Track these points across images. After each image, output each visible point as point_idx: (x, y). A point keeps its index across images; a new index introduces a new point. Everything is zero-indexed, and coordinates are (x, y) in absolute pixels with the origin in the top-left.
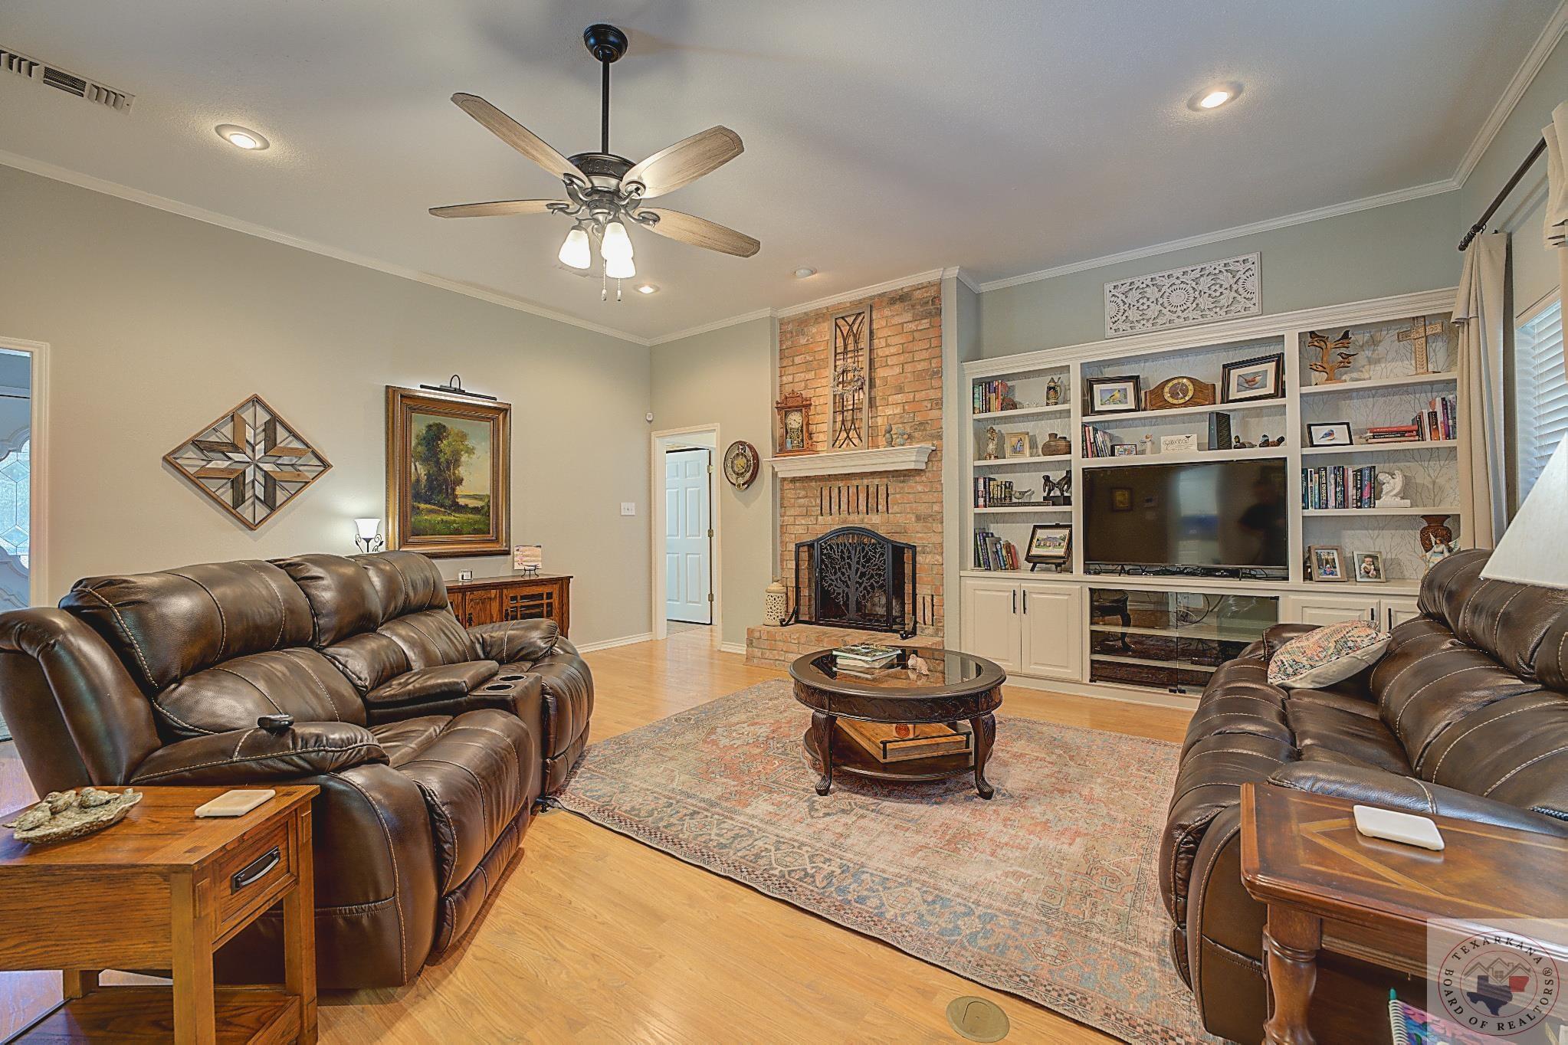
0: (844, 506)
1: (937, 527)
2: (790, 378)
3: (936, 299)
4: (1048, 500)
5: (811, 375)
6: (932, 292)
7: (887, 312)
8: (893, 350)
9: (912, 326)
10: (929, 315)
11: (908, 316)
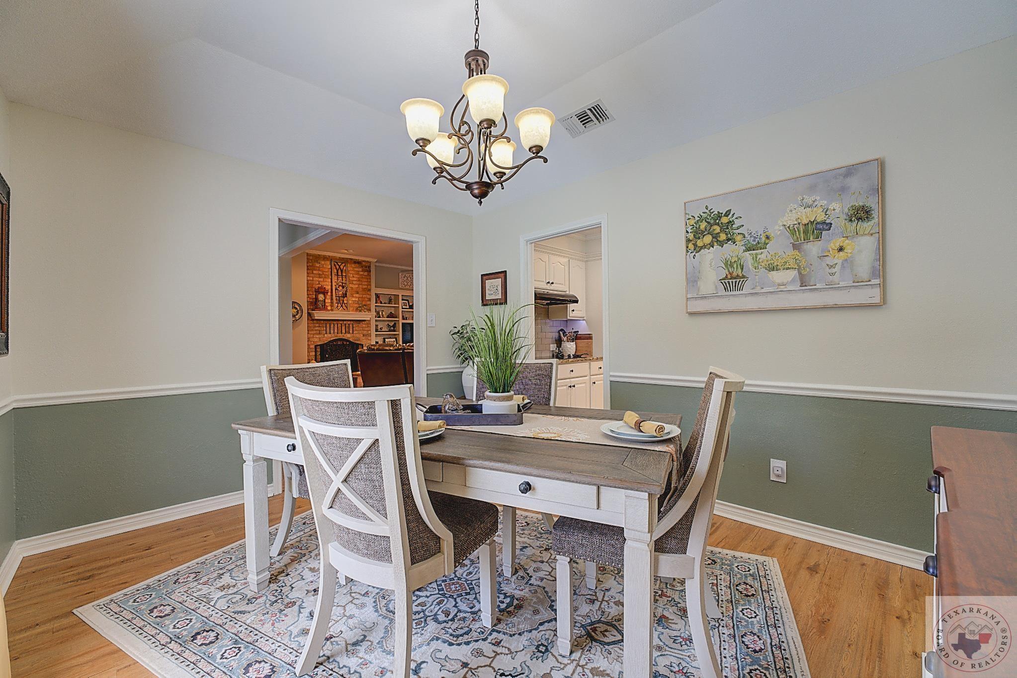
0: (336, 331)
1: (369, 338)
2: (311, 278)
3: (369, 267)
4: (390, 331)
5: (322, 280)
6: (368, 264)
7: (353, 265)
8: (355, 279)
9: (362, 273)
10: (368, 271)
11: (361, 270)
